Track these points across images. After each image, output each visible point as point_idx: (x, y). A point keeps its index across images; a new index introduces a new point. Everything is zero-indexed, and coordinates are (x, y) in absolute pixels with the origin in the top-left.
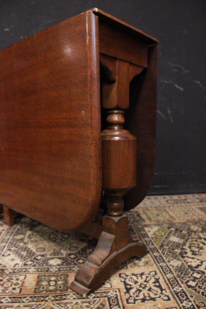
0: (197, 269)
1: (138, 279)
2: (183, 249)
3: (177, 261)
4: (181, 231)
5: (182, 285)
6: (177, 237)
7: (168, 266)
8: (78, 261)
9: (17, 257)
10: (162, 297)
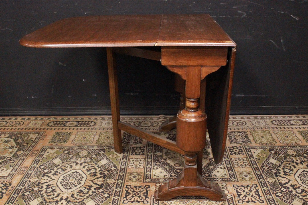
0: (285, 186)
1: (245, 189)
2: (278, 170)
3: (272, 179)
4: (279, 154)
5: (273, 195)
6: (275, 159)
7: (265, 182)
8: (205, 175)
9: (164, 170)
10: (259, 201)
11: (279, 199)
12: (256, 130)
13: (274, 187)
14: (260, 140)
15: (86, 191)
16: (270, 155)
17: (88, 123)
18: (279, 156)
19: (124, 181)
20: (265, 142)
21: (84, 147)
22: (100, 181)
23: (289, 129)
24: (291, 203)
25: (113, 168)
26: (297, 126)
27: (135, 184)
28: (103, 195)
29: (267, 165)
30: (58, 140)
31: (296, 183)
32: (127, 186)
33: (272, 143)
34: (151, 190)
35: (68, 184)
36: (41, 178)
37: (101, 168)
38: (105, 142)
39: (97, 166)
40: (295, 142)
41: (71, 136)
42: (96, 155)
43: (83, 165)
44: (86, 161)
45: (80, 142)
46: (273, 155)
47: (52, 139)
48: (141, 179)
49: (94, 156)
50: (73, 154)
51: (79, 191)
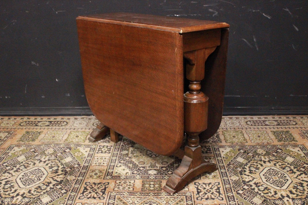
0: (248, 183)
1: (206, 186)
2: (244, 168)
3: (236, 177)
4: (248, 153)
5: (234, 192)
6: (243, 158)
7: (228, 180)
8: (168, 173)
9: (127, 168)
10: (219, 198)
11: (240, 196)
12: (229, 130)
13: (237, 185)
14: (231, 139)
15: (44, 187)
16: (239, 154)
17: (60, 123)
18: (247, 154)
19: (85, 178)
20: (236, 142)
21: (51, 145)
22: (60, 178)
23: (262, 129)
24: (251, 200)
25: (77, 166)
26: (271, 127)
27: (95, 181)
28: (60, 192)
29: (233, 164)
30: (27, 139)
31: (260, 181)
32: (86, 183)
33: (243, 142)
34: (109, 187)
35: (27, 181)
36: (2, 175)
37: (64, 166)
38: (74, 140)
39: (60, 163)
40: (266, 142)
41: (41, 135)
42: (62, 153)
43: (47, 162)
44: (51, 158)
45: (49, 141)
46: (242, 154)
47: (21, 138)
48: (102, 176)
49: (60, 154)
50: (39, 152)
51: (38, 187)
